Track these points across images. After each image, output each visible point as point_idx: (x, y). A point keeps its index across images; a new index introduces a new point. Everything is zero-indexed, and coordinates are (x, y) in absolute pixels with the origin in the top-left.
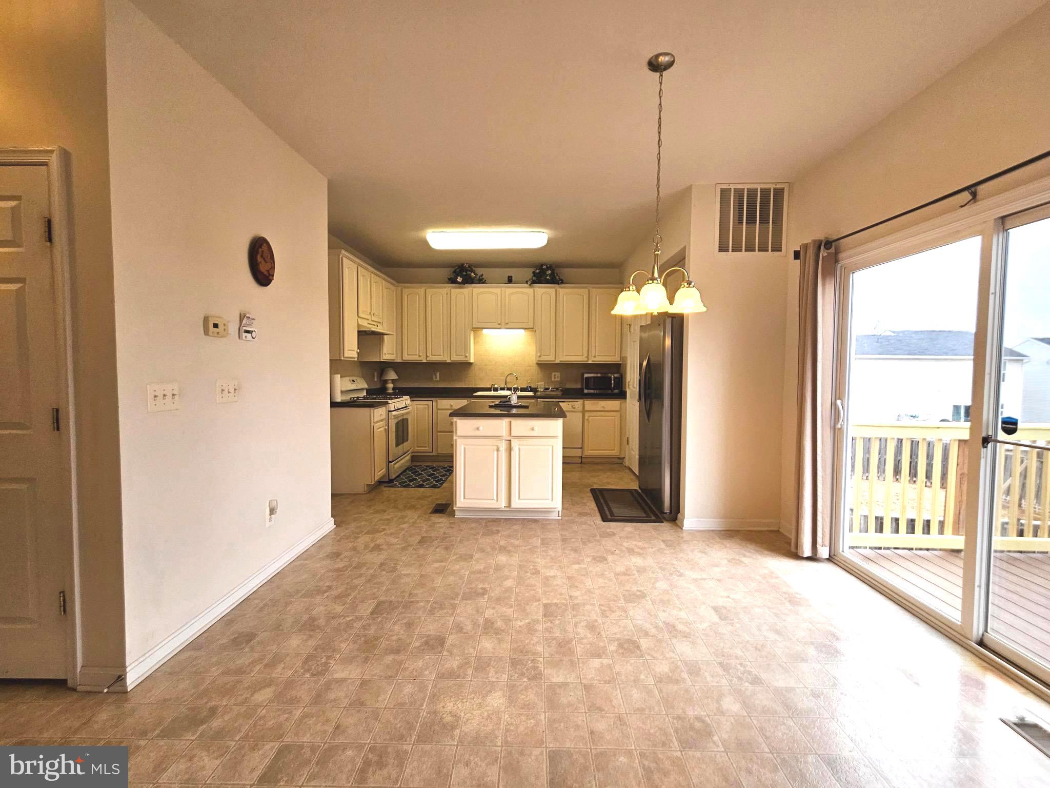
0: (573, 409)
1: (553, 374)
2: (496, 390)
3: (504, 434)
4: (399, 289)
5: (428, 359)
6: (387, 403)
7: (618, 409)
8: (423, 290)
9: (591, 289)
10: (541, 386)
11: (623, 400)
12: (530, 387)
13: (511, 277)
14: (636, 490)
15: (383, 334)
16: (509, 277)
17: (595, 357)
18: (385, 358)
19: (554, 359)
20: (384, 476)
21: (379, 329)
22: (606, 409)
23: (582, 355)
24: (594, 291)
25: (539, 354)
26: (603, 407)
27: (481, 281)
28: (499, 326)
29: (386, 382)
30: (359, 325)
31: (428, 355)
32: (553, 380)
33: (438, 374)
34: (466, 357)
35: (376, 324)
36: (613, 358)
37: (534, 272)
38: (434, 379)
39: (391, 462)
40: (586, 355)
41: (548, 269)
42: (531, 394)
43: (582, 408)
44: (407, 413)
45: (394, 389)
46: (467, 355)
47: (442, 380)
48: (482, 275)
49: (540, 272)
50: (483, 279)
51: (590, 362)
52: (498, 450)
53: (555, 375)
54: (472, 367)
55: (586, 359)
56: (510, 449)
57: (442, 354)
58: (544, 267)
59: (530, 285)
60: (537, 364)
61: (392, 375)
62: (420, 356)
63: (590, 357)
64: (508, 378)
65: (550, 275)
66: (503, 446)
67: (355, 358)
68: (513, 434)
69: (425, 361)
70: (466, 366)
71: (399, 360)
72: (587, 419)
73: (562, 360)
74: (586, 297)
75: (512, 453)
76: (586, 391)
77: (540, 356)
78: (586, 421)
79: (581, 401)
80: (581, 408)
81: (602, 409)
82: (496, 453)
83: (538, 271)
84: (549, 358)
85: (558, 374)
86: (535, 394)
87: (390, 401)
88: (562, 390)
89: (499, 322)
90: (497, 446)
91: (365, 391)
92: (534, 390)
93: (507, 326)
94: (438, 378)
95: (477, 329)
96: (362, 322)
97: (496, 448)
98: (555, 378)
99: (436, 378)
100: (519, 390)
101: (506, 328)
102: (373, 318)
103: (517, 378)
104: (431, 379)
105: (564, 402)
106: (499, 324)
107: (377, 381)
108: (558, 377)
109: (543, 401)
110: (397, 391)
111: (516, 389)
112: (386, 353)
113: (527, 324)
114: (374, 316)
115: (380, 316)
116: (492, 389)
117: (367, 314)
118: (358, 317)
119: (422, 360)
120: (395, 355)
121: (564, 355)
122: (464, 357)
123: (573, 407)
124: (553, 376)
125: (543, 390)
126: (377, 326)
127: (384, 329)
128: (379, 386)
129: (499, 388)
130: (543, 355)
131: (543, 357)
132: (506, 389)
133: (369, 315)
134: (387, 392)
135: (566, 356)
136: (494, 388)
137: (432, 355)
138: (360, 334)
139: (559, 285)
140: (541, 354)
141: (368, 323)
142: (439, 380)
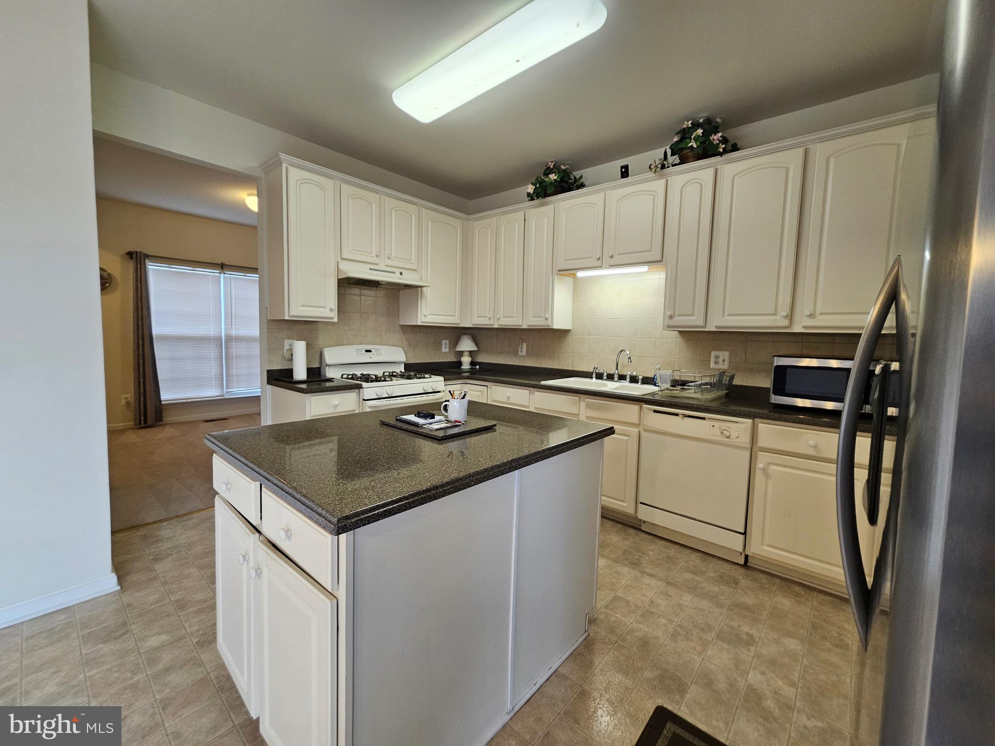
1: (713, 354)
2: (600, 377)
4: (470, 222)
6: (360, 387)
8: (495, 220)
10: (663, 377)
13: (627, 166)
15: (421, 287)
16: (623, 167)
17: (812, 316)
18: (425, 320)
19: (701, 323)
21: (408, 279)
22: (825, 455)
23: (775, 314)
25: (669, 313)
29: (461, 353)
30: (339, 271)
31: (499, 316)
32: (712, 365)
33: (523, 346)
34: (546, 319)
35: (397, 271)
38: (520, 354)
40: (786, 313)
43: (747, 439)
45: (473, 363)
46: (547, 316)
47: (529, 354)
48: (581, 177)
50: (582, 183)
51: (797, 329)
53: (717, 357)
54: (570, 338)
55: (786, 323)
57: (515, 316)
58: (688, 124)
59: (660, 171)
61: (466, 345)
63: (797, 317)
70: (559, 334)
71: (468, 324)
73: (720, 324)
74: (796, 169)
77: (671, 317)
79: (750, 423)
84: (695, 321)
85: (725, 355)
87: (365, 385)
89: (599, 257)
91: (403, 366)
93: (612, 262)
94: (524, 353)
95: (567, 272)
96: (347, 268)
98: (716, 363)
99: (522, 351)
100: (640, 381)
101: (610, 266)
102: (389, 262)
103: (630, 358)
104: (515, 353)
105: (704, 419)
106: (598, 259)
107: (445, 353)
108: (724, 361)
109: (655, 411)
110: (478, 367)
111: (634, 380)
112: (430, 314)
113: (650, 253)
114: (392, 260)
115: (411, 260)
116: (594, 375)
117: (370, 255)
118: (339, 259)
119: (493, 325)
120: (456, 317)
121: (726, 314)
122: (544, 319)
123: (726, 436)
124: (713, 359)
125: (668, 386)
126: (401, 274)
127: (421, 280)
128: (452, 359)
129: (605, 374)
130: (679, 315)
131: (676, 318)
132: (616, 376)
133: (375, 257)
134: (462, 367)
135: (729, 315)
136: (596, 374)
137: (504, 317)
138: (346, 284)
139: (721, 156)
140: (674, 311)
141: (370, 269)
142: (525, 354)
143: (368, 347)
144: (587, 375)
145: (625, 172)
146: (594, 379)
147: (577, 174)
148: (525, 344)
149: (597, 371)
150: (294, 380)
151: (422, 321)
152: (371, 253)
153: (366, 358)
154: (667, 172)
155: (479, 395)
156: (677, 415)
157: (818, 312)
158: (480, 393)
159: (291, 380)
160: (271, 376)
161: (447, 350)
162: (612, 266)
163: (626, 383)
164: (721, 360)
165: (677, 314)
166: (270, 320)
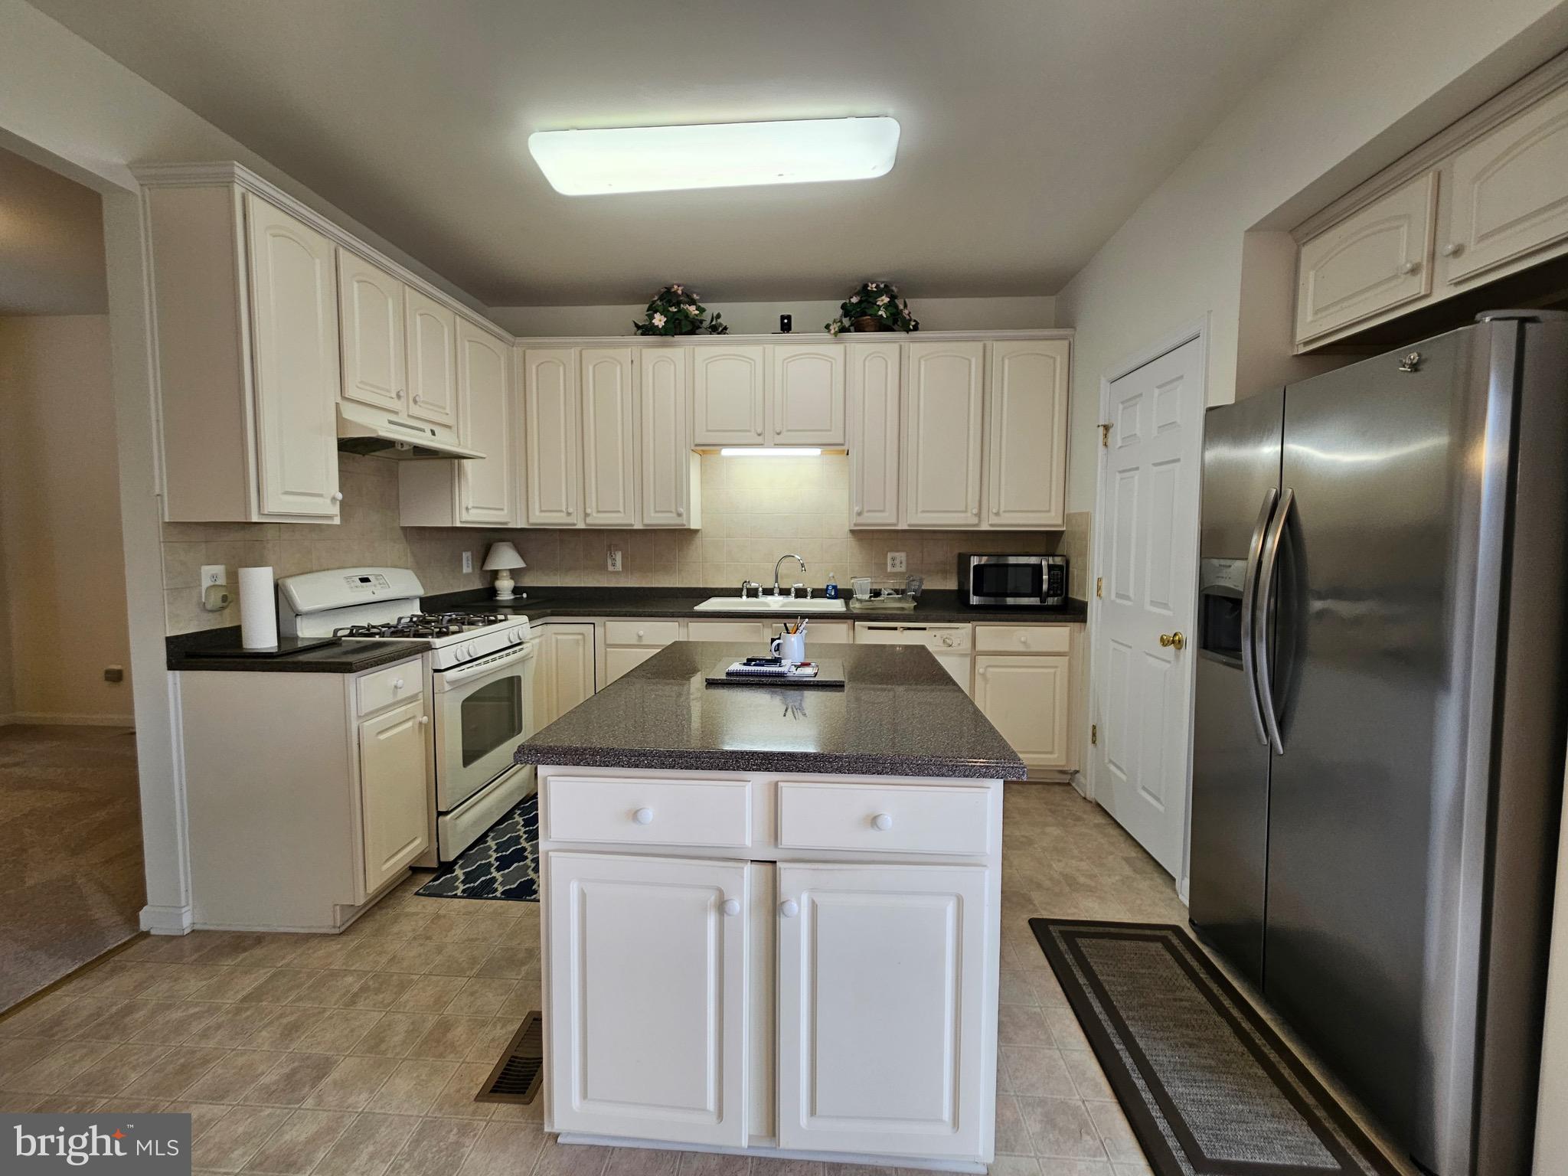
0: (945, 648)
1: (890, 555)
2: (753, 593)
3: (748, 842)
4: (517, 351)
5: (589, 520)
6: (428, 647)
7: (1065, 648)
8: (573, 353)
9: (989, 344)
10: (862, 587)
11: (1076, 625)
12: (835, 587)
13: (789, 317)
14: (1176, 930)
15: (460, 457)
16: (783, 318)
17: (997, 514)
18: (466, 517)
19: (894, 521)
20: (423, 855)
21: (443, 441)
22: (1034, 649)
23: (966, 511)
24: (999, 348)
25: (857, 509)
26: (1025, 643)
27: (716, 329)
28: (760, 440)
29: (495, 574)
30: (341, 421)
31: (589, 511)
32: (889, 569)
33: (619, 556)
34: (679, 515)
35: (428, 427)
36: (1046, 518)
37: (843, 307)
38: (610, 568)
39: (446, 813)
40: (975, 511)
41: (880, 292)
42: (837, 606)
43: (969, 645)
44: (523, 661)
46: (681, 510)
47: (629, 568)
48: (718, 316)
49: (860, 302)
50: (721, 325)
51: (985, 527)
52: (721, 907)
53: (894, 559)
54: (698, 540)
55: (975, 521)
56: (773, 906)
57: (622, 510)
58: (872, 287)
59: (836, 334)
60: (852, 532)
62: (569, 514)
63: (984, 515)
64: (782, 565)
65: (887, 307)
66: (745, 886)
67: (330, 517)
68: (788, 839)
69: (581, 526)
70: (681, 537)
71: (521, 524)
72: (983, 675)
73: (913, 522)
74: (976, 364)
75: (784, 923)
76: (974, 600)
77: (859, 514)
78: (978, 679)
79: (967, 627)
80: (967, 645)
81: (1022, 649)
82: (712, 921)
83: (854, 300)
84: (884, 518)
85: (901, 556)
86: (847, 604)
87: (437, 642)
88: (914, 598)
89: (759, 431)
90: (721, 892)
91: (417, 603)
92: (846, 595)
93: (778, 439)
94: (619, 566)
95: (705, 449)
96: (350, 413)
97: (712, 898)
98: (893, 566)
99: (614, 565)
100: (809, 594)
101: (775, 445)
102: (415, 410)
103: (803, 565)
104: (603, 568)
105: (924, 629)
106: (759, 435)
107: (468, 574)
108: (901, 563)
109: (870, 628)
110: (525, 595)
111: (801, 593)
112: (474, 507)
113: (829, 433)
114: (420, 406)
115: (445, 408)
116: (745, 592)
117: (387, 394)
118: (339, 400)
119: (575, 525)
120: (506, 511)
121: (919, 510)
122: (674, 515)
123: (947, 644)
124: (889, 562)
125: (866, 597)
126: (433, 433)
127: (460, 445)
128: (476, 585)
129: (760, 589)
130: (869, 511)
131: (866, 514)
132: (776, 591)
133: (396, 400)
134: (498, 598)
135: (923, 512)
136: (748, 589)
137: (598, 512)
138: (353, 448)
139: (908, 333)
140: (863, 508)
141: (390, 422)
142: (621, 570)
143: (364, 572)
144: (736, 593)
145: (786, 326)
146: (744, 597)
147: (712, 308)
148: (620, 553)
149: (748, 586)
150: (245, 651)
151: (463, 520)
152: (388, 391)
153: (365, 594)
154: (846, 337)
155: (578, 640)
156: (895, 629)
157: (1001, 511)
158: (580, 637)
159: (238, 651)
160: (176, 649)
161: (470, 570)
162: (777, 445)
163: (792, 599)
164: (897, 562)
165: (865, 510)
166: (169, 523)
